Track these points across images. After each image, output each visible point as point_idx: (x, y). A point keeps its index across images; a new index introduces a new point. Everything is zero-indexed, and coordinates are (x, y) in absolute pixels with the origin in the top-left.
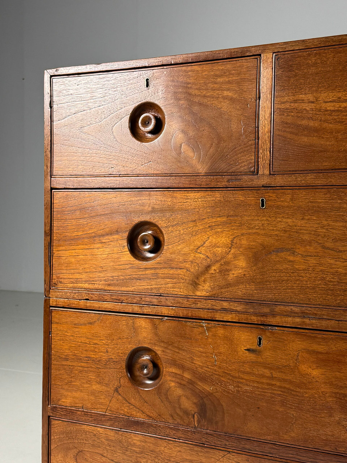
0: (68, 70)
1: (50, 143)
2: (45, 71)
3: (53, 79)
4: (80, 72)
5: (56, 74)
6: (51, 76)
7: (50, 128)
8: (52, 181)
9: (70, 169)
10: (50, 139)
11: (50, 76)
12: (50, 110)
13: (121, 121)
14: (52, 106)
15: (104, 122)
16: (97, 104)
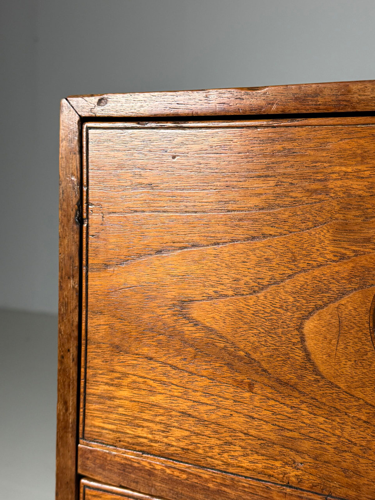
0: (139, 104)
1: (76, 333)
2: (64, 101)
3: (90, 131)
4: (182, 110)
5: (100, 111)
6: (83, 120)
7: (77, 286)
8: (80, 453)
9: (139, 432)
10: (76, 319)
11: (77, 118)
12: (76, 227)
13: (336, 304)
14: (85, 215)
15: (269, 297)
16: (240, 231)
